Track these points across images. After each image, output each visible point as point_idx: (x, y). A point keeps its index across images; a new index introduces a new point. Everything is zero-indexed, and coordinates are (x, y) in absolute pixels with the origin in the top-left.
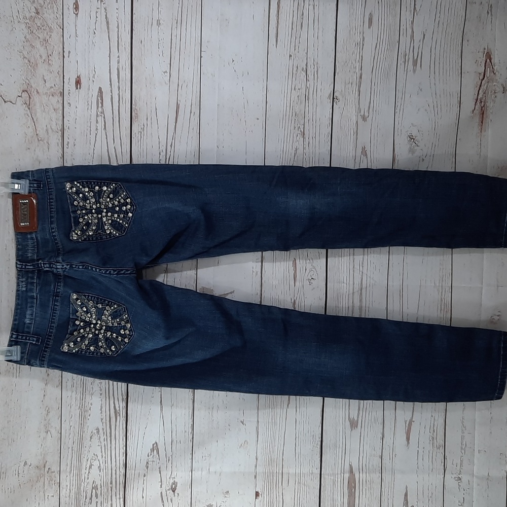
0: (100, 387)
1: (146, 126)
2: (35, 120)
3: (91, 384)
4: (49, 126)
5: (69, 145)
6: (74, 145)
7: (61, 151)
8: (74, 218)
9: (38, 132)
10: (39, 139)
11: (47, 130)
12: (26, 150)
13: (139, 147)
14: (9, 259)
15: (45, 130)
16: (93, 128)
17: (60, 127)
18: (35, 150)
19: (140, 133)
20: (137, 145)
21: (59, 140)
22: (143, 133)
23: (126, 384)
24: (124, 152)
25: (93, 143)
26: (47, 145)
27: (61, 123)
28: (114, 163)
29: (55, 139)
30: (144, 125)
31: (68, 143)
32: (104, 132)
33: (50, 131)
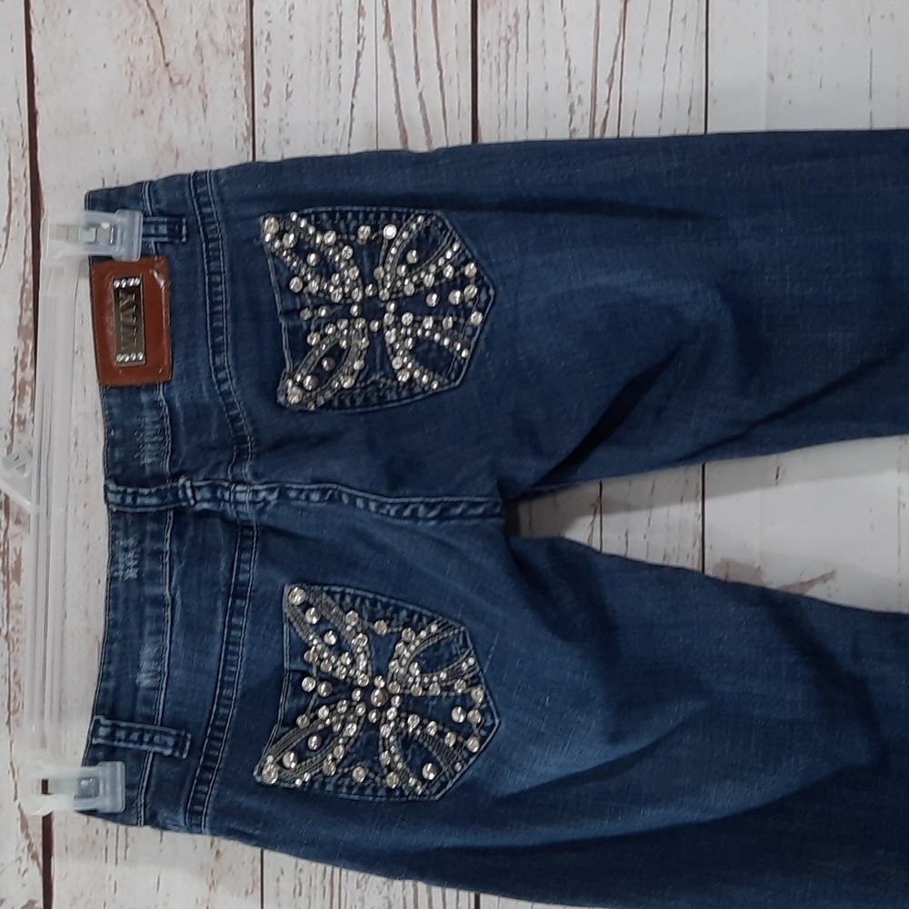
0: (387, 898)
1: (523, 18)
2: (159, 14)
3: (358, 886)
4: (204, 36)
5: (271, 94)
6: (288, 95)
7: (244, 117)
8: (293, 332)
9: (169, 57)
10: (176, 79)
11: (199, 48)
12: (134, 116)
13: (503, 89)
14: (88, 479)
15: (192, 49)
16: (349, 35)
17: (240, 36)
18: (161, 118)
19: (503, 44)
20: (495, 84)
21: (238, 79)
22: (513, 42)
23: (472, 895)
24: (451, 110)
25: (347, 81)
26: (198, 97)
27: (242, 21)
28: (418, 145)
29: (225, 77)
30: (516, 15)
31: (268, 88)
32: (383, 45)
33: (208, 51)
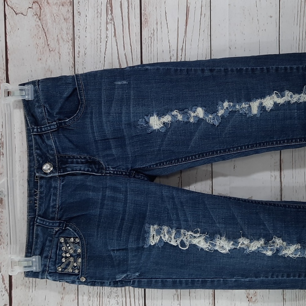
0: (117, 301)
1: (156, 31)
2: (46, 30)
3: (108, 297)
4: (59, 36)
5: (80, 54)
6: (85, 54)
7: (72, 60)
9: (49, 43)
10: (51, 49)
11: (58, 40)
12: (38, 60)
13: (150, 52)
14: (24, 171)
15: (56, 40)
16: (103, 36)
17: (70, 36)
18: (46, 61)
19: (150, 38)
20: (147, 50)
21: (70, 49)
22: (153, 38)
24: (134, 59)
25: (103, 50)
26: (58, 55)
27: (71, 32)
29: (66, 48)
30: (153, 30)
31: (79, 52)
32: (114, 39)
33: (61, 41)
